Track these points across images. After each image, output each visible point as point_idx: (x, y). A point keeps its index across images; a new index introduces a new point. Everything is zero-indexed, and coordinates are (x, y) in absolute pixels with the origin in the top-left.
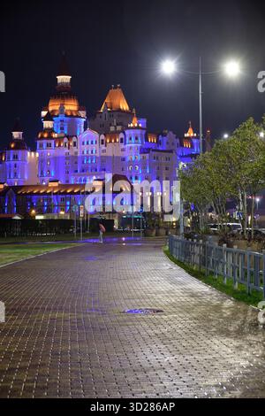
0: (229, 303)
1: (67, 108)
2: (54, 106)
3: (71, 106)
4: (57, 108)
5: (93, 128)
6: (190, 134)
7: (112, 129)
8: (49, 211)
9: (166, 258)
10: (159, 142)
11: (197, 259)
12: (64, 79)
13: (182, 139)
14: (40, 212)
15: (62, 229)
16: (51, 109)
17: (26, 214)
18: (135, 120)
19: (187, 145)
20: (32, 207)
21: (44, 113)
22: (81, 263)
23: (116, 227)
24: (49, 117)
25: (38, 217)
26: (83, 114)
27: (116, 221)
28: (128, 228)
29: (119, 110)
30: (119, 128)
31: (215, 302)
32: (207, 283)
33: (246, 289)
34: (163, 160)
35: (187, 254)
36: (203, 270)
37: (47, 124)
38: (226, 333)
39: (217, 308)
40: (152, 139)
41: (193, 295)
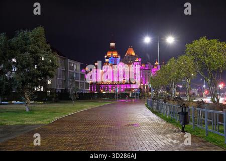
0: (164, 123)
1: (114, 54)
2: (109, 54)
3: (115, 54)
4: (110, 54)
5: (123, 62)
6: (156, 63)
7: (129, 62)
8: (107, 90)
9: (145, 107)
10: (146, 67)
11: (155, 107)
12: (112, 44)
13: (154, 66)
14: (104, 91)
15: (111, 96)
16: (108, 55)
17: (99, 91)
18: (137, 59)
19: (155, 67)
20: (102, 89)
21: (106, 56)
22: (115, 108)
23: (130, 96)
24: (107, 58)
25: (104, 93)
26: (119, 57)
27: (130, 94)
28: (134, 96)
29: (132, 55)
30: (132, 62)
31: (159, 122)
32: (158, 115)
33: (170, 118)
34: (147, 73)
35: (152, 105)
36: (157, 111)
37: (107, 60)
38: (160, 134)
39: (159, 125)
40: (143, 66)
41: (151, 120)
